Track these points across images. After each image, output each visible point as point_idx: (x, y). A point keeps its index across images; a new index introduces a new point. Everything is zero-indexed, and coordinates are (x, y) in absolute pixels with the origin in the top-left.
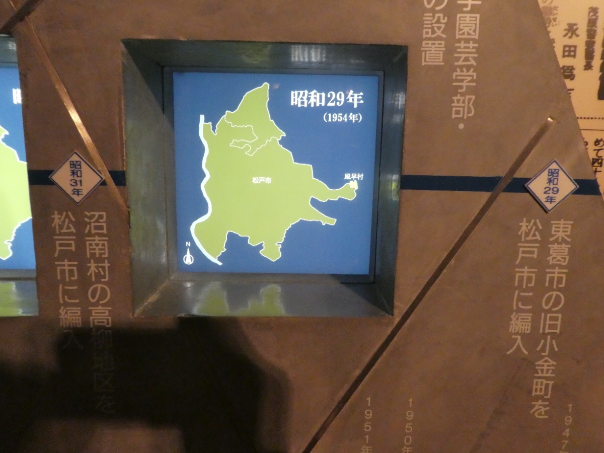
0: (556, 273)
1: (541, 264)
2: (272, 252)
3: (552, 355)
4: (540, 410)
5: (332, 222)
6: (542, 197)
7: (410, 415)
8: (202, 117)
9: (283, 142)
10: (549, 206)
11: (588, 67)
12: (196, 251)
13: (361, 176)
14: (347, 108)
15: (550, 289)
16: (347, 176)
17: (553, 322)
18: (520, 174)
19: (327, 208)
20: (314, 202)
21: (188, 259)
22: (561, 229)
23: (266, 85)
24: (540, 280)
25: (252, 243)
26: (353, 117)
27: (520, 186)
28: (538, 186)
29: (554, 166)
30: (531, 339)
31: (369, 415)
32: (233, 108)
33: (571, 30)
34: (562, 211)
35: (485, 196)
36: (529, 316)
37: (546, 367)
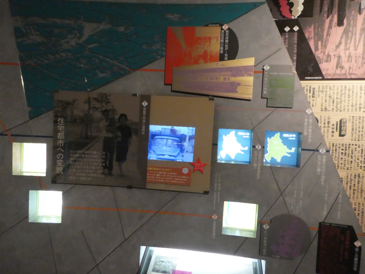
0: (324, 163)
1: (321, 161)
2: (279, 160)
3: (324, 175)
4: (322, 183)
5: (289, 156)
6: (321, 152)
7: (302, 183)
8: (268, 138)
9: (282, 142)
10: (322, 154)
11: (337, 131)
12: (265, 160)
13: (295, 148)
14: (293, 137)
15: (323, 165)
16: (292, 148)
17: (324, 170)
18: (318, 149)
19: (289, 153)
20: (287, 152)
21: (264, 161)
22: (324, 157)
23: (279, 133)
24: (322, 164)
25: (275, 159)
26: (294, 139)
27: (318, 151)
28: (320, 151)
29: (323, 148)
30: (321, 172)
31: (296, 182)
32: (273, 136)
33: (333, 125)
34: (324, 154)
35: (313, 152)
36: (320, 169)
37: (323, 177)
